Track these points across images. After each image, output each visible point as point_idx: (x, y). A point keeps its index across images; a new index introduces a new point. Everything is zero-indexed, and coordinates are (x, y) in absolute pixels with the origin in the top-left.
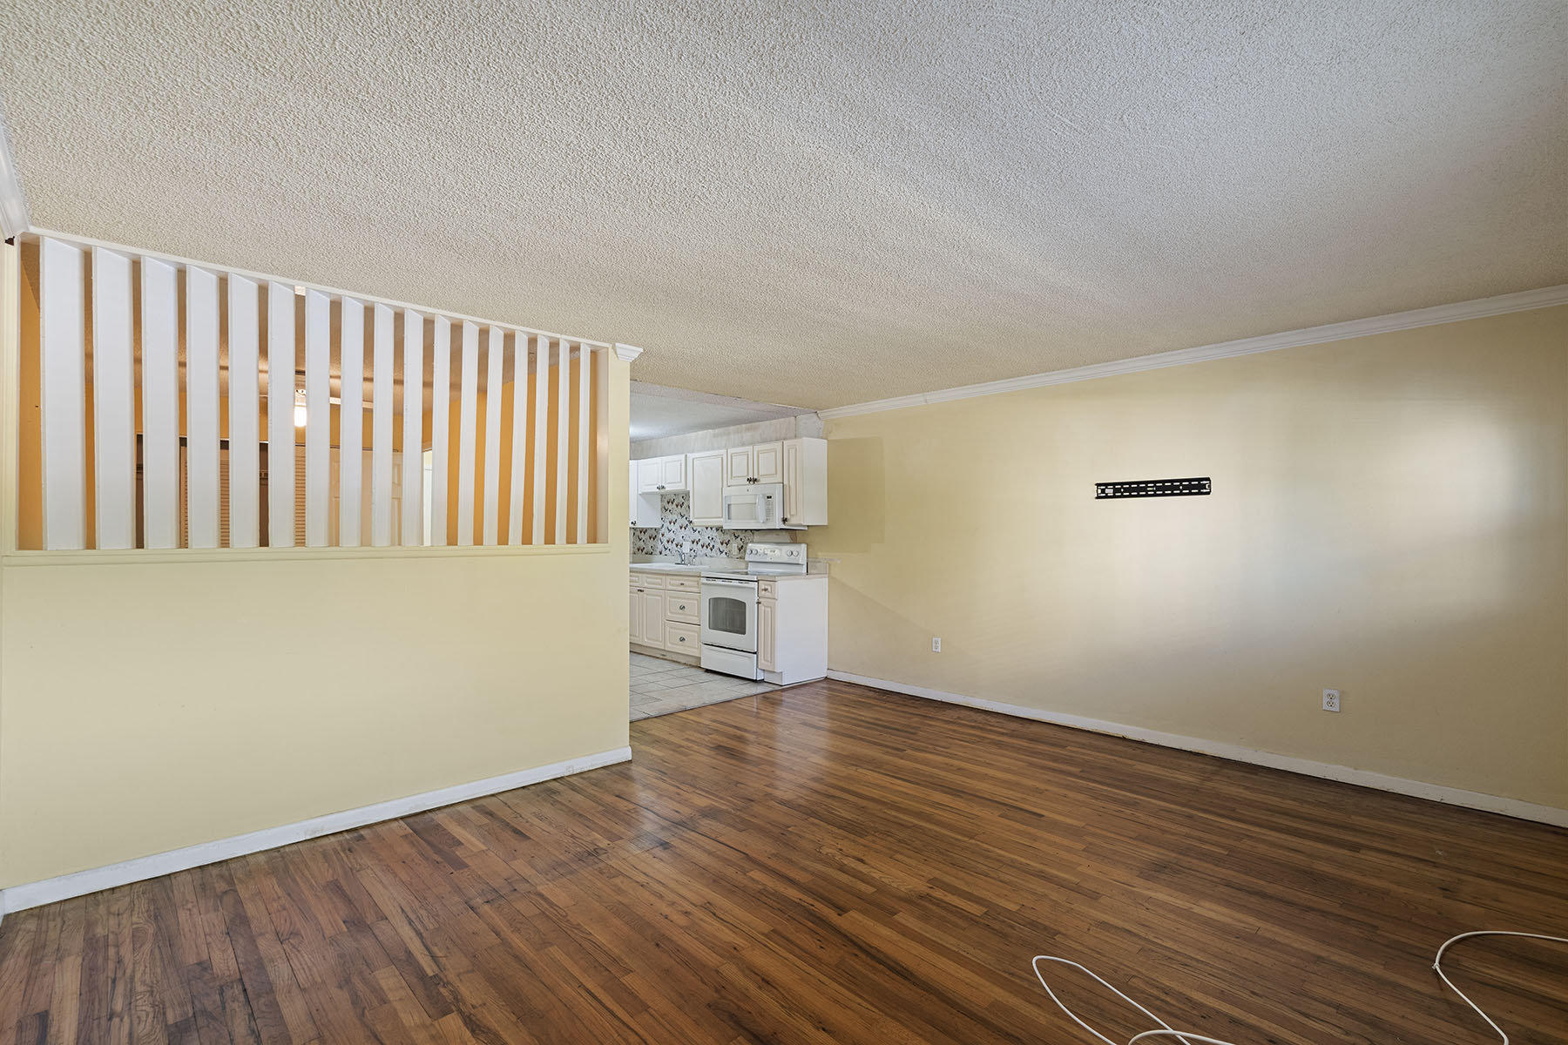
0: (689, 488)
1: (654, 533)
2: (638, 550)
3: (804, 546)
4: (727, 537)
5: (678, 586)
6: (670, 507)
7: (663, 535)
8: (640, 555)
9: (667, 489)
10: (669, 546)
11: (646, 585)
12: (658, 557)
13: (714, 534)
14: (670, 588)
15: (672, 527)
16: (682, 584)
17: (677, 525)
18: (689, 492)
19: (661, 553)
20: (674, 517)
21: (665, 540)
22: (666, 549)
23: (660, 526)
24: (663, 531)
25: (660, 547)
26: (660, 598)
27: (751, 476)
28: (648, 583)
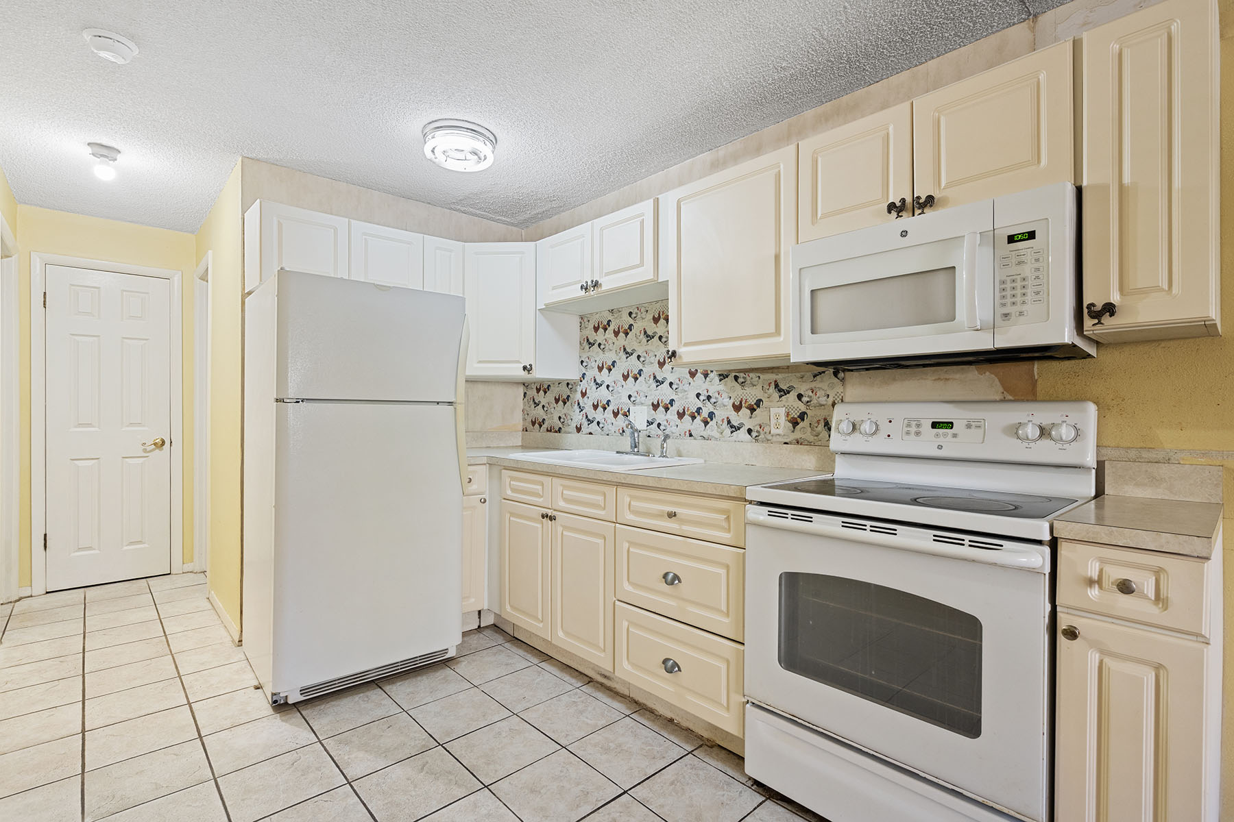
0: (667, 273)
1: (565, 392)
2: (533, 423)
3: (1092, 408)
4: (751, 394)
5: (659, 515)
6: (600, 337)
7: (584, 394)
8: (538, 434)
9: (604, 288)
10: (599, 415)
11: (562, 504)
12: (573, 437)
13: (714, 386)
14: (631, 518)
15: (604, 377)
16: (672, 515)
17: (617, 373)
18: (665, 284)
19: (579, 429)
20: (608, 357)
21: (587, 403)
22: (590, 421)
23: (577, 377)
24: (583, 386)
25: (578, 418)
26: (600, 541)
27: (894, 198)
28: (567, 500)
